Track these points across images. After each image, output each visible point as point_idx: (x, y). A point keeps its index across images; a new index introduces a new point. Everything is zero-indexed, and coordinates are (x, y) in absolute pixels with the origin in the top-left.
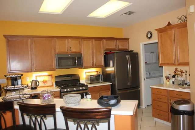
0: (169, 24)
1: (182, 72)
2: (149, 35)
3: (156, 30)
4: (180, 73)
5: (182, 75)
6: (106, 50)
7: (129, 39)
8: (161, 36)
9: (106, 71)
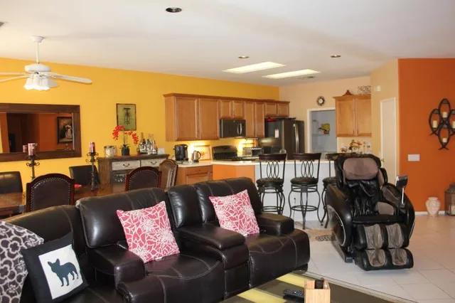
0: (348, 93)
1: (359, 144)
2: (321, 101)
3: (334, 98)
4: (357, 145)
5: (359, 148)
6: (267, 116)
7: (289, 102)
8: (340, 105)
9: (263, 143)
